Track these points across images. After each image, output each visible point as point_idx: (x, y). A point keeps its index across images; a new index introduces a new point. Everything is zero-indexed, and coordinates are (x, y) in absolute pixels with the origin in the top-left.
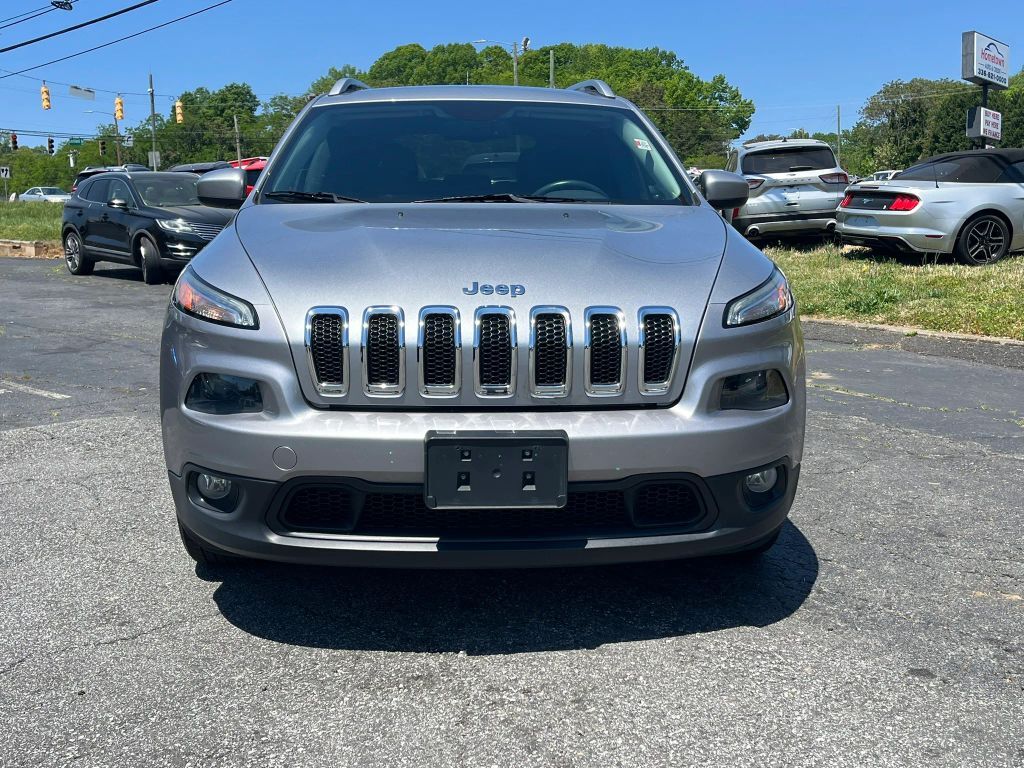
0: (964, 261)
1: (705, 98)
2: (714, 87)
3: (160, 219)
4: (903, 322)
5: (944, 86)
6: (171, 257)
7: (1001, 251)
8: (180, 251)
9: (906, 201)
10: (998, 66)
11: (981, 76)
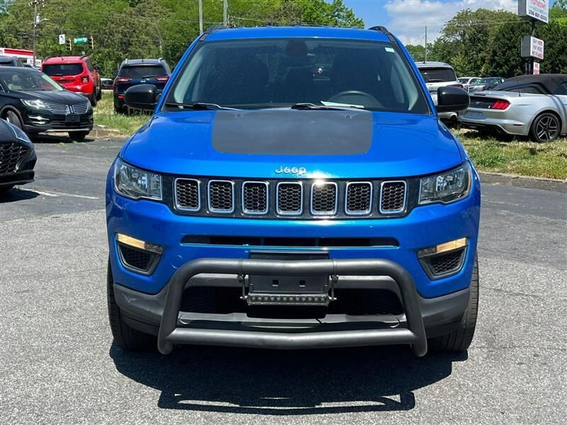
0: (534, 140)
1: (327, 15)
2: (334, 7)
3: (24, 99)
4: (511, 171)
5: (502, 15)
6: (32, 124)
7: (556, 134)
8: (39, 121)
9: (502, 104)
10: (542, 9)
11: (531, 15)
